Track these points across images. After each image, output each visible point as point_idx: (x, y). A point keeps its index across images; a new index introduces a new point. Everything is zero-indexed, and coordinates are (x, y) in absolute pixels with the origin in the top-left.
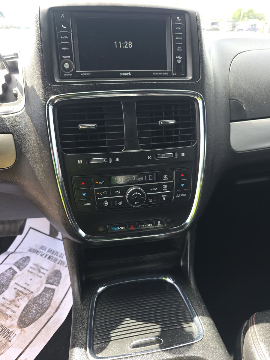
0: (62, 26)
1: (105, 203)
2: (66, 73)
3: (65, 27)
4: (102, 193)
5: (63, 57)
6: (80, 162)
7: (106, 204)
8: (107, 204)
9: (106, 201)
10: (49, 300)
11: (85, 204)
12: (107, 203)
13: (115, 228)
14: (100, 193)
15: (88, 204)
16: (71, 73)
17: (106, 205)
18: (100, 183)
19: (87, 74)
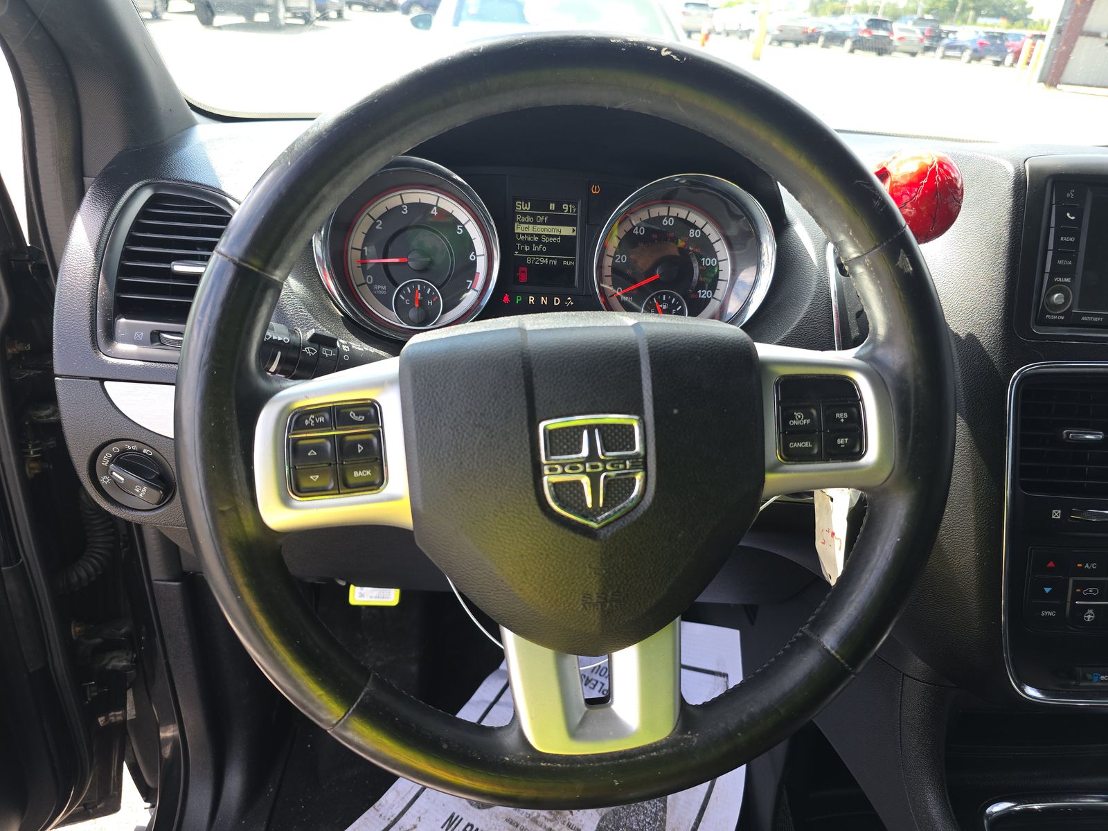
0: (1068, 214)
1: (1087, 615)
2: (1051, 314)
3: (1073, 218)
4: (1088, 591)
5: (1056, 279)
6: (1056, 514)
7: (1089, 617)
8: (1091, 618)
9: (1090, 611)
10: (655, 821)
11: (1043, 613)
12: (1092, 615)
13: (1096, 676)
14: (1082, 591)
15: (1051, 614)
16: (1061, 314)
17: (1088, 620)
18: (1087, 566)
19: (1096, 319)
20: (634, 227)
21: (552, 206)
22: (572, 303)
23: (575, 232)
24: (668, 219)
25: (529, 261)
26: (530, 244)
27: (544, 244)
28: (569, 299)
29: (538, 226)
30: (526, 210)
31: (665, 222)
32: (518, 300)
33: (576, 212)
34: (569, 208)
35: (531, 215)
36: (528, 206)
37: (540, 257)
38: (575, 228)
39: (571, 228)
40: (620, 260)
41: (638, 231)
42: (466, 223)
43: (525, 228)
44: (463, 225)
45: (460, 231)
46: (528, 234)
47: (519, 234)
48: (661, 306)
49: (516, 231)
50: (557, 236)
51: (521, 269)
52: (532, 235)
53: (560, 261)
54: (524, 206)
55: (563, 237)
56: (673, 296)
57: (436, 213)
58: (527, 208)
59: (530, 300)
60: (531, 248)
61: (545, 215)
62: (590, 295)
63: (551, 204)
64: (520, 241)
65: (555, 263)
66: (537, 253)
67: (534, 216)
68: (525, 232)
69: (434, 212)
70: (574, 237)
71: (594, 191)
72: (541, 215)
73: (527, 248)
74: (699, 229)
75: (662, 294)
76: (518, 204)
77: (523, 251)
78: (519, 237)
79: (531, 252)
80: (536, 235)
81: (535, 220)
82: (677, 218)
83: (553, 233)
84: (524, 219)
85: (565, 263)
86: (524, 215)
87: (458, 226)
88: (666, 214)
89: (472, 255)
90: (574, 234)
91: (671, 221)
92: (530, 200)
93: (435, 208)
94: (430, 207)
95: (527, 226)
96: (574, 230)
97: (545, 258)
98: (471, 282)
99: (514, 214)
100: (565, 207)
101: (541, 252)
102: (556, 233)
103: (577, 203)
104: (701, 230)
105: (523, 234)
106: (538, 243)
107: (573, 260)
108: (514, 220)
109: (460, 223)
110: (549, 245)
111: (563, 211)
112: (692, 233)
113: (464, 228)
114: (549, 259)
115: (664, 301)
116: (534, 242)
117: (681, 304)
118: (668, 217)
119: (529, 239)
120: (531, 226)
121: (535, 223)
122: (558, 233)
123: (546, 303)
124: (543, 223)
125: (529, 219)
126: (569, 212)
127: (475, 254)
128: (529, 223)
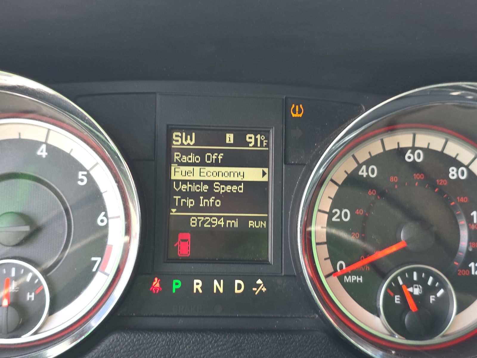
20: (360, 166)
21: (230, 138)
22: (264, 289)
23: (266, 176)
24: (413, 153)
25: (193, 223)
26: (195, 196)
27: (218, 196)
28: (259, 282)
29: (208, 169)
30: (189, 145)
31: (409, 157)
32: (175, 287)
33: (268, 146)
34: (256, 140)
35: (196, 152)
36: (191, 140)
37: (211, 217)
38: (266, 170)
39: (259, 170)
40: (340, 217)
41: (367, 171)
42: (91, 169)
43: (187, 173)
44: (88, 171)
45: (82, 180)
46: (191, 182)
47: (177, 181)
48: (410, 290)
49: (173, 177)
50: (238, 183)
51: (181, 236)
52: (198, 182)
53: (244, 221)
54: (186, 139)
55: (248, 184)
56: (429, 273)
57: (44, 154)
58: (190, 142)
59: (195, 287)
60: (198, 202)
61: (219, 152)
62: (295, 276)
63: (228, 135)
64: (180, 193)
65: (236, 225)
66: (206, 209)
67: (201, 153)
68: (187, 178)
69: (42, 152)
70: (266, 184)
71: (295, 113)
72: (213, 152)
73: (190, 203)
74: (463, 165)
75: (410, 271)
76: (177, 136)
77: (185, 208)
78: (177, 186)
79: (196, 208)
80: (205, 182)
81: (203, 158)
82: (427, 151)
83: (232, 179)
84: (185, 159)
85: (251, 224)
86: (185, 152)
87: (80, 173)
88: (410, 145)
89: (101, 217)
90: (265, 179)
91: (419, 155)
92: (194, 130)
93: (44, 147)
94: (36, 144)
95: (190, 168)
96: (264, 174)
97: (219, 218)
98: (99, 259)
99: (169, 151)
100: (250, 138)
101: (212, 209)
102: (236, 179)
103: (269, 132)
104: (467, 167)
105: (184, 182)
106: (207, 196)
107: (266, 219)
108: (169, 161)
109: (83, 169)
110: (226, 197)
111: (247, 144)
112: (453, 173)
113: (89, 176)
114: (226, 218)
115: (416, 283)
116: (202, 193)
117: (443, 285)
118: (414, 149)
119: (194, 188)
120: (197, 169)
121: (203, 164)
122: (239, 179)
123: (221, 290)
124: (216, 164)
125: (193, 158)
126: (255, 145)
127: (106, 216)
128: (194, 164)
